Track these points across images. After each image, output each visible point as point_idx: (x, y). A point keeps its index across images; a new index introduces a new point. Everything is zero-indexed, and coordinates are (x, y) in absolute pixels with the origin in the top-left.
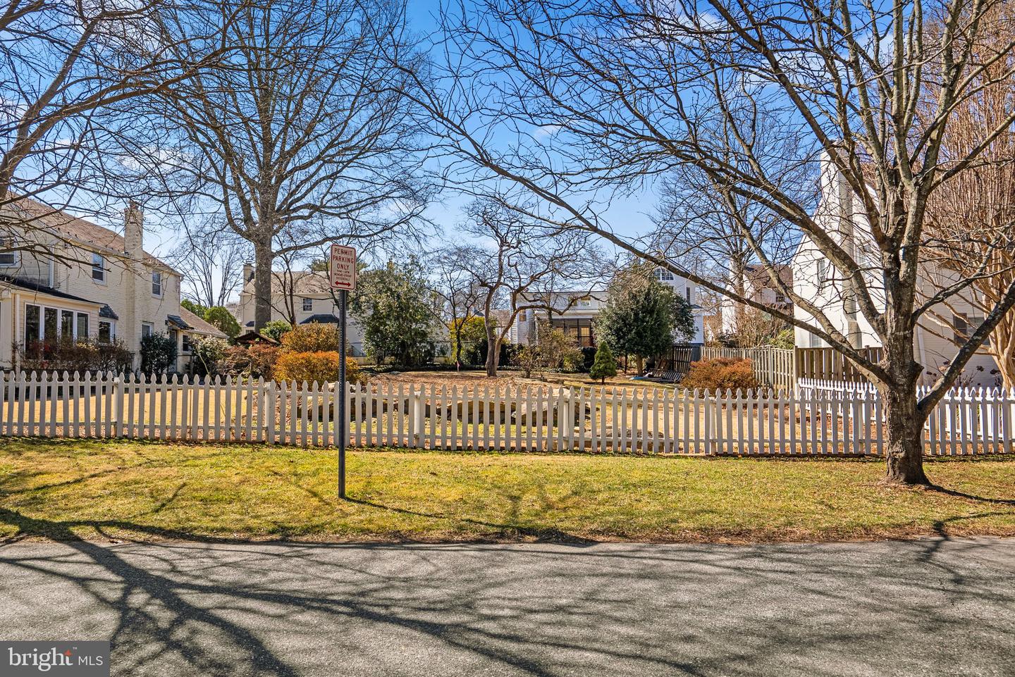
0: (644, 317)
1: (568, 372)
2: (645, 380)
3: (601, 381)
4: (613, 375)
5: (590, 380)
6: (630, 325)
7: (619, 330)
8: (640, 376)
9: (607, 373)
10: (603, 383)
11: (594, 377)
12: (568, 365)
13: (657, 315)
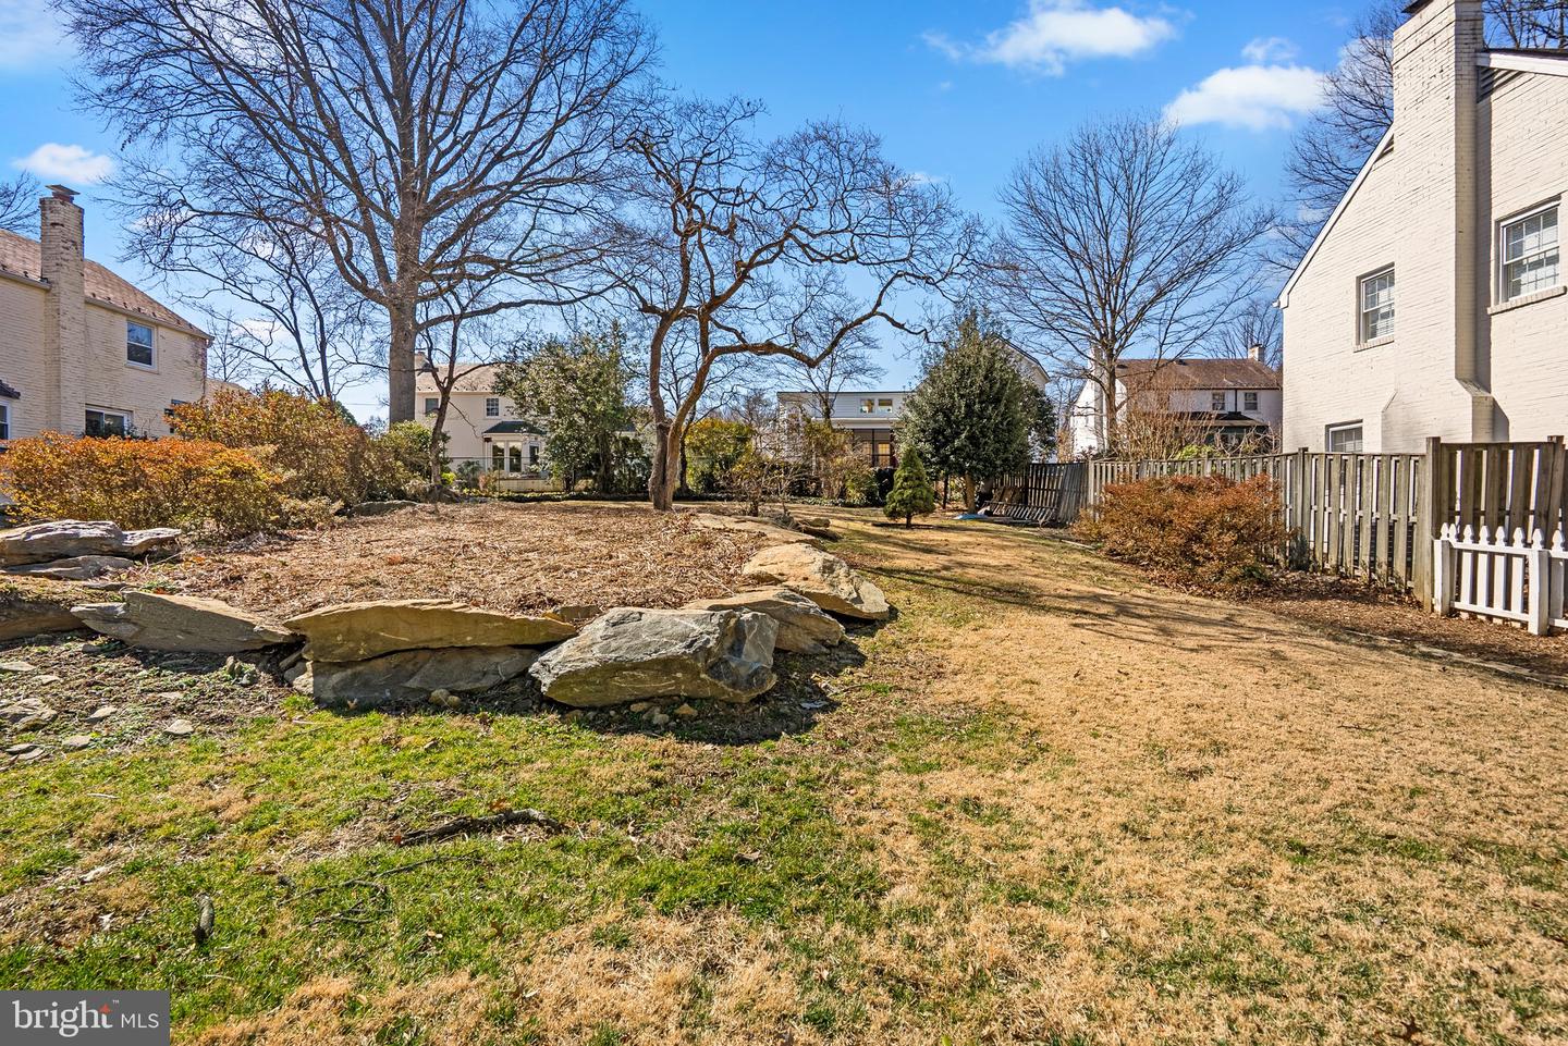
0: (983, 410)
1: (853, 506)
2: (980, 519)
3: (904, 521)
4: (927, 511)
5: (884, 519)
6: (958, 423)
7: (938, 432)
8: (972, 513)
9: (918, 505)
10: (909, 526)
11: (893, 514)
12: (855, 495)
13: (1007, 407)
